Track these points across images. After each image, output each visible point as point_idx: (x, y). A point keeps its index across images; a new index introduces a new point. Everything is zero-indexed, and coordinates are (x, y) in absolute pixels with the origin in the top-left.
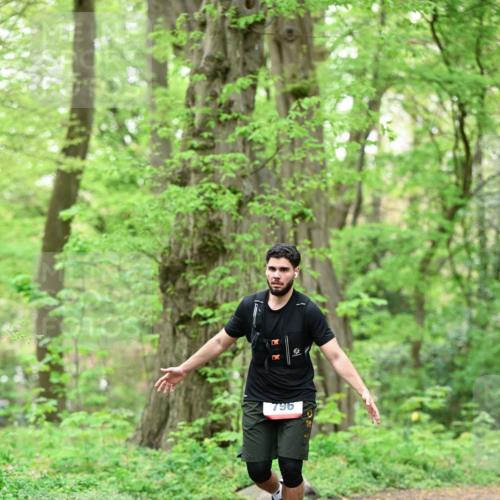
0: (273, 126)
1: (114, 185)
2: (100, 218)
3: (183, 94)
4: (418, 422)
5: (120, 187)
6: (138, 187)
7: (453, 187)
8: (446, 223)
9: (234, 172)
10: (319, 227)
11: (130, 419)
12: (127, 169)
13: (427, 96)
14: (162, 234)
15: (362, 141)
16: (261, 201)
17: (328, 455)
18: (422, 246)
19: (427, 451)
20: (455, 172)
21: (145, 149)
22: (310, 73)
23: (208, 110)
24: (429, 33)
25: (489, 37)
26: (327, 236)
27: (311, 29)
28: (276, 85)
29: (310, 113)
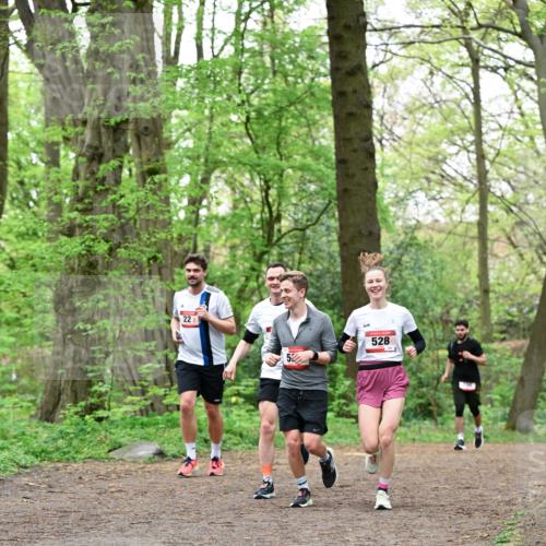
0: (134, 196)
1: (21, 236)
2: (11, 259)
3: (71, 172)
4: (235, 404)
5: (26, 237)
6: (39, 237)
7: (261, 239)
8: (256, 264)
9: (106, 228)
10: (166, 267)
11: (33, 402)
12: (31, 224)
13: (243, 175)
14: (56, 270)
15: (197, 204)
16: (126, 248)
17: (172, 427)
18: (238, 280)
19: (243, 424)
20: (262, 228)
21: (43, 210)
22: (161, 158)
23: (88, 183)
24: (244, 131)
25: (286, 134)
26: (172, 273)
27: (162, 128)
28: (136, 166)
29: (160, 185)
